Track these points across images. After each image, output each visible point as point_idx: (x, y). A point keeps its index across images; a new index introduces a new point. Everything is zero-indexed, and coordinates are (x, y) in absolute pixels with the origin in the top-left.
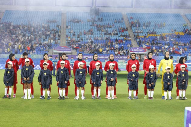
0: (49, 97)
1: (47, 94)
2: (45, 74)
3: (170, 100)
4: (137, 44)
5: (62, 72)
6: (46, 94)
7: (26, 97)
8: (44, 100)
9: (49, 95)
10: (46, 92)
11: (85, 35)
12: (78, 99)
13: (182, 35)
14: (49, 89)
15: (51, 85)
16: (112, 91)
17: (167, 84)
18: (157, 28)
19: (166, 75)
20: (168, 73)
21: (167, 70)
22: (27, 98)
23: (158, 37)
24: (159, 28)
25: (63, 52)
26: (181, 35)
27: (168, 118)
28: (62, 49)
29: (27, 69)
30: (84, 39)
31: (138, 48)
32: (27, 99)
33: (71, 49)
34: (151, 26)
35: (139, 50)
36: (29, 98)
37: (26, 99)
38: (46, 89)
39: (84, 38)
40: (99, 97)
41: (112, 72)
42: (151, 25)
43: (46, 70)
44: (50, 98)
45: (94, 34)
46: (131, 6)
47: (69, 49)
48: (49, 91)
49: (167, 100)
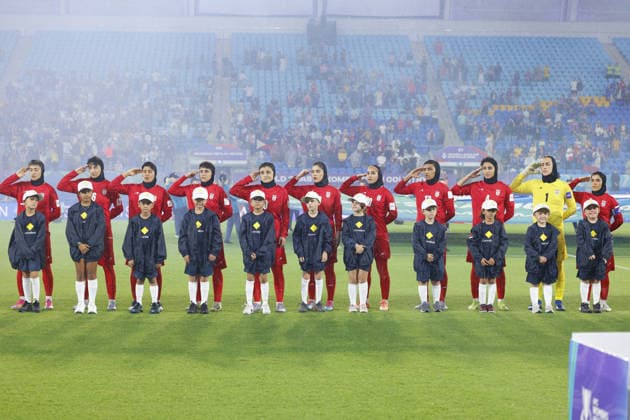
0: (155, 306)
1: (150, 296)
2: (145, 230)
3: (550, 312)
4: (458, 137)
5: (199, 224)
6: (147, 296)
7: (80, 307)
8: (141, 315)
9: (155, 300)
10: (147, 291)
11: (291, 109)
12: (249, 312)
13: (603, 108)
14: (155, 279)
15: (163, 269)
16: (360, 285)
17: (538, 261)
18: (523, 85)
19: (534, 230)
20: (544, 226)
21: (537, 214)
22: (86, 309)
23: (526, 114)
24: (528, 85)
25: (220, 162)
26: (599, 105)
27: (534, 372)
28: (217, 154)
29: (84, 215)
30: (289, 122)
31: (459, 150)
32: (85, 312)
33: (245, 153)
34: (502, 78)
35: (465, 156)
36: (93, 308)
37: (83, 311)
38: (147, 280)
39: (289, 117)
40: (319, 304)
41: (359, 225)
42: (502, 74)
43: (146, 218)
44: (161, 308)
45: (320, 105)
46: (437, 14)
47: (241, 154)
48: (157, 287)
49: (539, 312)
